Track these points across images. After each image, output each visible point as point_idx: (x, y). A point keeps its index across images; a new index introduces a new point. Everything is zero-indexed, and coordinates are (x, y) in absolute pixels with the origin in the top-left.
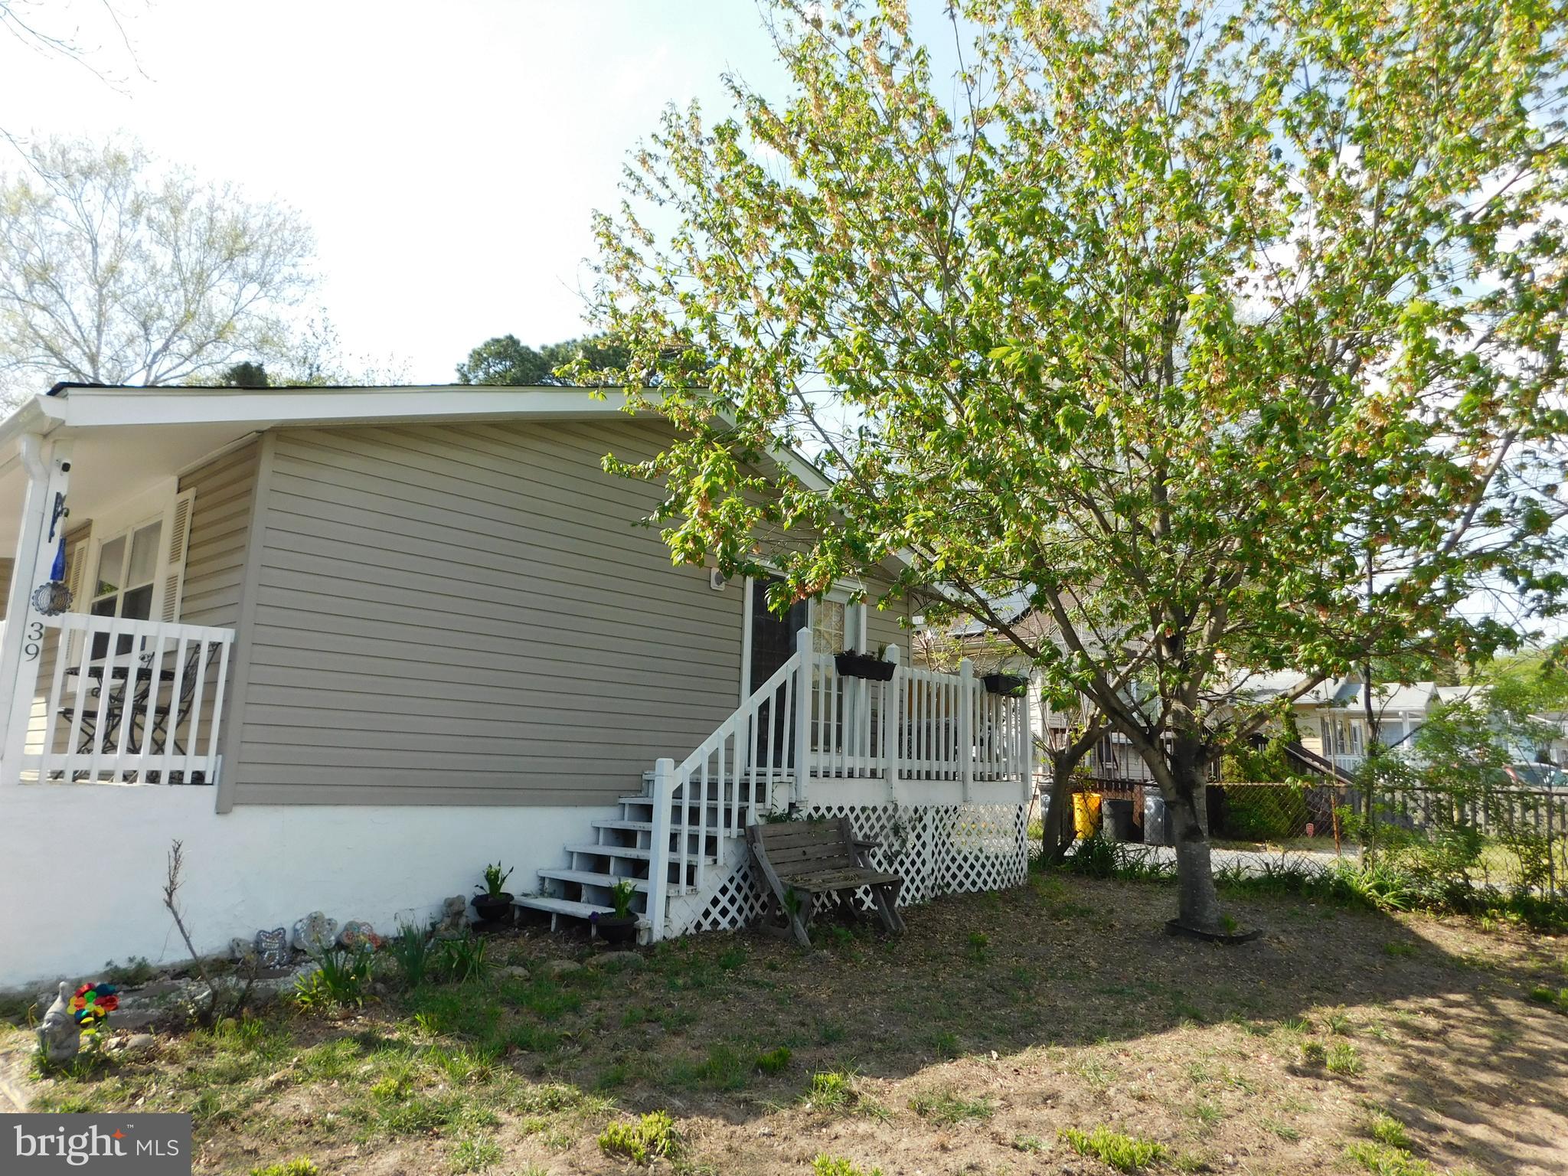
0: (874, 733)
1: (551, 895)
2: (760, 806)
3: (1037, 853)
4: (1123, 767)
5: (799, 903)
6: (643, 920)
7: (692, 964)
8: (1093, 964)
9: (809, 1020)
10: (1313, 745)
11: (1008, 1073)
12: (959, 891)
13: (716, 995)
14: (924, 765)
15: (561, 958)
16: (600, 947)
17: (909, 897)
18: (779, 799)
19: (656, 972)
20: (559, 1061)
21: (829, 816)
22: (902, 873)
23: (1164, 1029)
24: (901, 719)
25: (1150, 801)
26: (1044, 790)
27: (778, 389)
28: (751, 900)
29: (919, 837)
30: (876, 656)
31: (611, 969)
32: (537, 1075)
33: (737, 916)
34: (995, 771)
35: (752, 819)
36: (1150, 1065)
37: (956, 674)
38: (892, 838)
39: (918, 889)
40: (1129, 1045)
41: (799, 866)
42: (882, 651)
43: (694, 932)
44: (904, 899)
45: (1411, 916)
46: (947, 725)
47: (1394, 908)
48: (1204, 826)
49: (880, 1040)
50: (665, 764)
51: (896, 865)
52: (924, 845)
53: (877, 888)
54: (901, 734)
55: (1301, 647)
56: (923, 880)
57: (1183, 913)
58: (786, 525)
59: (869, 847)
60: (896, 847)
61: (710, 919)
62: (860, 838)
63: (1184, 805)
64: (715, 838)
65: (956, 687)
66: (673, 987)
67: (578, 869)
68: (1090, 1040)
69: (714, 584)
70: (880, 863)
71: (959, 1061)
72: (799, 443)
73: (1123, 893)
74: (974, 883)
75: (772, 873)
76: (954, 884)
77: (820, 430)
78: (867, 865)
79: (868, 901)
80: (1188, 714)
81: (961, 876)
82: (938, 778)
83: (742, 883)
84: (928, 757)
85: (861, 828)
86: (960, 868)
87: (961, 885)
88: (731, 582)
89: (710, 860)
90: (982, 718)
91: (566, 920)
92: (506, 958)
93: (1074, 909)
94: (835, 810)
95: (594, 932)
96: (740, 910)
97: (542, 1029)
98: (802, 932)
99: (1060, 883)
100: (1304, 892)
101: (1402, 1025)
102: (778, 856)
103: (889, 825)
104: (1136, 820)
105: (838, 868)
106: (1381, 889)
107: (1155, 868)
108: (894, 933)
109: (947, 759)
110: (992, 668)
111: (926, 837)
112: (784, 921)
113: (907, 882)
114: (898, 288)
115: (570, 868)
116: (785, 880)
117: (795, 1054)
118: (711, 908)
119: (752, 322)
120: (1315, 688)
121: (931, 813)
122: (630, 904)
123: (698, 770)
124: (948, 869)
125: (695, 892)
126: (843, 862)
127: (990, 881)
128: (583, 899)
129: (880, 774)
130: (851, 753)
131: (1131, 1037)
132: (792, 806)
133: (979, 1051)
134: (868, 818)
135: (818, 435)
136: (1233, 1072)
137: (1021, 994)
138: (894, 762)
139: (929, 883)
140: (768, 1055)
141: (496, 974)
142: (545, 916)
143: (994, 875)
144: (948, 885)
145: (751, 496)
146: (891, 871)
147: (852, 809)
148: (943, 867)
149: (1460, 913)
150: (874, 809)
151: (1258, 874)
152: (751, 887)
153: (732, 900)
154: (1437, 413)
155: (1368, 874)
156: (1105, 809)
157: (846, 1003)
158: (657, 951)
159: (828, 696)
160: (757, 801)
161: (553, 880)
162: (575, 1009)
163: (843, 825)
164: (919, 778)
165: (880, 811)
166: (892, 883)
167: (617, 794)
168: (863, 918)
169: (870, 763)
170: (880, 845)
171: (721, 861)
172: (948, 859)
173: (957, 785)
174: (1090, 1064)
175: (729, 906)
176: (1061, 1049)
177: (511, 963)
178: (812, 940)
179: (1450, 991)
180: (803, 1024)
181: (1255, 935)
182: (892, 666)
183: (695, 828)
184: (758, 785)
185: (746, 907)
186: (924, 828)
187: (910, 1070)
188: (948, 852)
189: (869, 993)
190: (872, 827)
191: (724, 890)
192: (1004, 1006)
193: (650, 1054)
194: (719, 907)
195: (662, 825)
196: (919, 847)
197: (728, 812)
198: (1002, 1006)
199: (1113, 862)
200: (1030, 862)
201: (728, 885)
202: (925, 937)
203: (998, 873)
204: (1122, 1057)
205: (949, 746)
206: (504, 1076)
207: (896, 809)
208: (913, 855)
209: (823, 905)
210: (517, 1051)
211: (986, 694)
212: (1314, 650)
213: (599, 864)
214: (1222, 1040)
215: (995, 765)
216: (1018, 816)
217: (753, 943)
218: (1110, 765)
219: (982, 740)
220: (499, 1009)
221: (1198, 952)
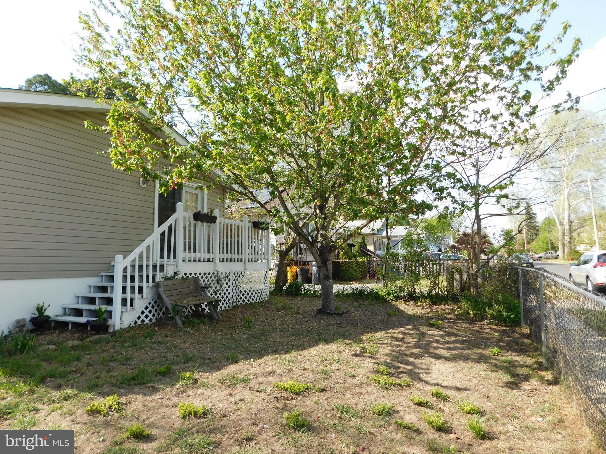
0: (209, 245)
1: (69, 315)
2: (161, 273)
3: (273, 288)
4: (305, 257)
5: (178, 311)
6: (110, 322)
7: (132, 338)
8: (291, 326)
9: (180, 354)
10: (371, 248)
11: (258, 367)
12: (243, 303)
13: (141, 349)
14: (229, 256)
15: (73, 340)
16: (91, 334)
17: (223, 307)
18: (169, 271)
19: (116, 342)
20: (69, 381)
21: (190, 277)
22: (220, 298)
23: (314, 346)
24: (220, 239)
25: (314, 269)
26: (276, 266)
27: (167, 102)
28: (158, 311)
29: (227, 284)
30: (209, 214)
31: (96, 342)
32: (59, 387)
33: (152, 318)
34: (257, 258)
35: (158, 279)
36: (308, 358)
37: (242, 221)
38: (216, 285)
39: (227, 304)
40: (301, 352)
41: (178, 297)
42: (212, 212)
43: (134, 325)
44: (221, 308)
45: (397, 303)
46: (238, 241)
47: (393, 300)
48: (331, 275)
49: (208, 359)
50: (119, 258)
51: (218, 295)
52: (229, 287)
53: (209, 304)
54: (220, 245)
55: (364, 210)
56: (229, 300)
57: (323, 306)
58: (172, 160)
59: (207, 288)
60: (218, 288)
61: (141, 319)
62: (203, 284)
63: (324, 267)
64: (142, 288)
65: (242, 226)
66: (123, 347)
67: (82, 303)
68: (287, 352)
69: (141, 185)
70: (211, 294)
71: (238, 364)
72: (176, 125)
73: (303, 301)
74: (248, 300)
75: (166, 300)
76: (241, 301)
77: (186, 121)
78: (207, 296)
79: (207, 309)
80: (326, 235)
81: (243, 298)
82: (234, 261)
83: (154, 305)
84: (231, 253)
85: (204, 281)
86: (243, 295)
87: (244, 301)
88: (149, 183)
89: (140, 296)
90: (252, 238)
91: (76, 325)
92: (46, 343)
93: (285, 308)
94: (193, 275)
95: (89, 328)
96: (154, 315)
97: (62, 369)
98: (179, 322)
99: (281, 299)
100: (364, 297)
101: (392, 337)
102: (169, 293)
103: (215, 280)
104: (309, 275)
105: (194, 297)
106: (389, 294)
107: (315, 292)
108: (217, 320)
109: (238, 254)
110: (257, 219)
111: (230, 283)
112: (172, 318)
113: (223, 301)
114: (219, 64)
115: (78, 303)
116: (172, 302)
117: (174, 367)
118: (141, 315)
119: (155, 72)
120: (369, 225)
121: (232, 274)
122: (105, 316)
123: (134, 261)
124: (239, 295)
125: (134, 309)
126: (196, 294)
127: (255, 299)
128: (84, 315)
129: (211, 260)
130: (200, 252)
131: (302, 350)
132: (175, 273)
133: (246, 359)
134: (207, 277)
135: (185, 123)
136: (336, 357)
137: (264, 338)
138: (218, 256)
139: (231, 301)
140: (162, 369)
141: (41, 349)
142: (66, 324)
143: (256, 297)
144: (239, 301)
145: (156, 147)
146: (216, 297)
147: (200, 274)
148: (237, 295)
149: (412, 300)
150: (209, 274)
151: (350, 292)
152: (158, 306)
153: (150, 312)
154: (410, 128)
155: (385, 289)
156: (298, 272)
157: (196, 347)
158: (117, 334)
159: (190, 230)
160: (160, 272)
161: (69, 309)
162: (78, 359)
163: (196, 280)
164: (227, 261)
165: (211, 274)
166: (215, 301)
167: (99, 272)
168: (204, 315)
169: (207, 256)
170: (211, 287)
171: (145, 296)
172: (238, 292)
173: (242, 263)
174: (287, 360)
175: (149, 314)
176: (277, 356)
177: (48, 344)
178: (183, 325)
179: (407, 325)
180: (178, 356)
181: (348, 312)
182: (216, 218)
183: (133, 284)
184: (160, 265)
185: (156, 314)
186: (229, 280)
187: (220, 368)
188: (238, 289)
189: (205, 342)
190: (208, 281)
191: (146, 308)
192: (257, 343)
193: (110, 374)
194: (145, 315)
195: (118, 283)
196: (227, 287)
197: (148, 277)
198: (256, 343)
199: (300, 290)
200: (270, 292)
201: (148, 306)
202: (229, 321)
203: (258, 296)
204: (299, 357)
205: (239, 249)
206: (42, 390)
207: (218, 274)
208: (225, 291)
209: (189, 312)
210: (49, 379)
211: (253, 229)
212: (368, 210)
213: (91, 301)
214: (334, 348)
215: (257, 256)
216: (265, 275)
217: (159, 327)
218: (300, 256)
219: (252, 247)
220: (41, 363)
221: (327, 319)
